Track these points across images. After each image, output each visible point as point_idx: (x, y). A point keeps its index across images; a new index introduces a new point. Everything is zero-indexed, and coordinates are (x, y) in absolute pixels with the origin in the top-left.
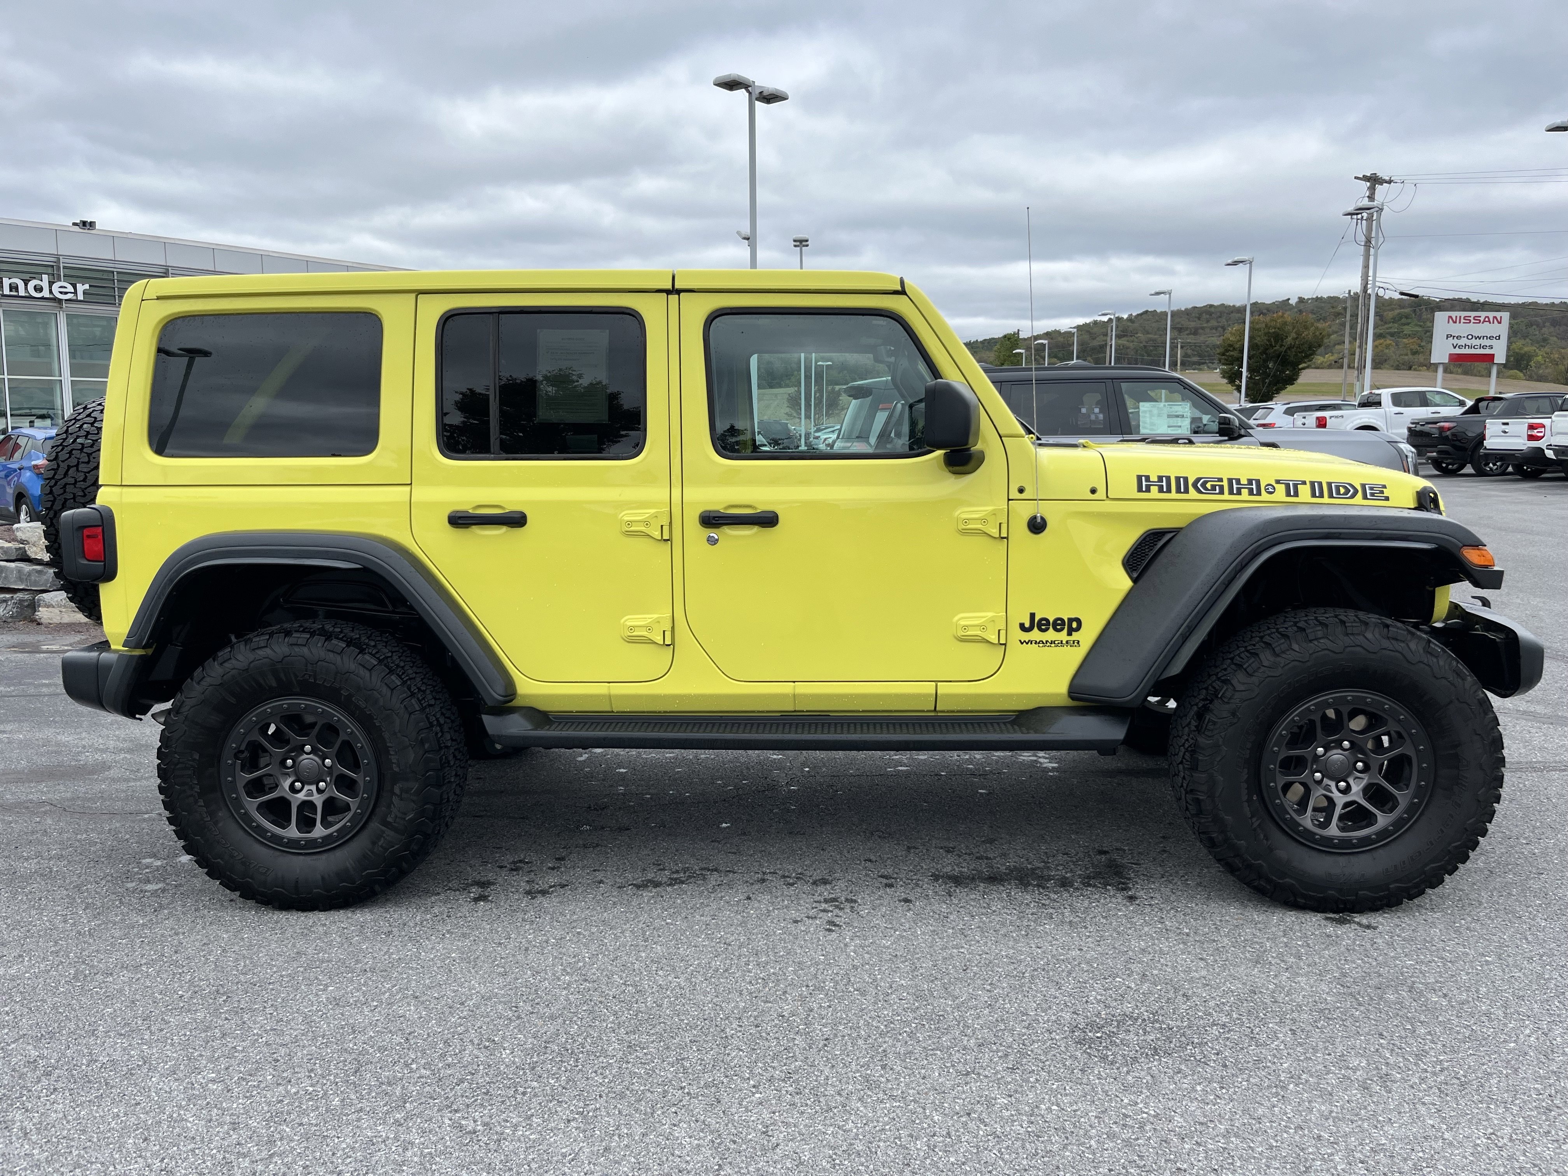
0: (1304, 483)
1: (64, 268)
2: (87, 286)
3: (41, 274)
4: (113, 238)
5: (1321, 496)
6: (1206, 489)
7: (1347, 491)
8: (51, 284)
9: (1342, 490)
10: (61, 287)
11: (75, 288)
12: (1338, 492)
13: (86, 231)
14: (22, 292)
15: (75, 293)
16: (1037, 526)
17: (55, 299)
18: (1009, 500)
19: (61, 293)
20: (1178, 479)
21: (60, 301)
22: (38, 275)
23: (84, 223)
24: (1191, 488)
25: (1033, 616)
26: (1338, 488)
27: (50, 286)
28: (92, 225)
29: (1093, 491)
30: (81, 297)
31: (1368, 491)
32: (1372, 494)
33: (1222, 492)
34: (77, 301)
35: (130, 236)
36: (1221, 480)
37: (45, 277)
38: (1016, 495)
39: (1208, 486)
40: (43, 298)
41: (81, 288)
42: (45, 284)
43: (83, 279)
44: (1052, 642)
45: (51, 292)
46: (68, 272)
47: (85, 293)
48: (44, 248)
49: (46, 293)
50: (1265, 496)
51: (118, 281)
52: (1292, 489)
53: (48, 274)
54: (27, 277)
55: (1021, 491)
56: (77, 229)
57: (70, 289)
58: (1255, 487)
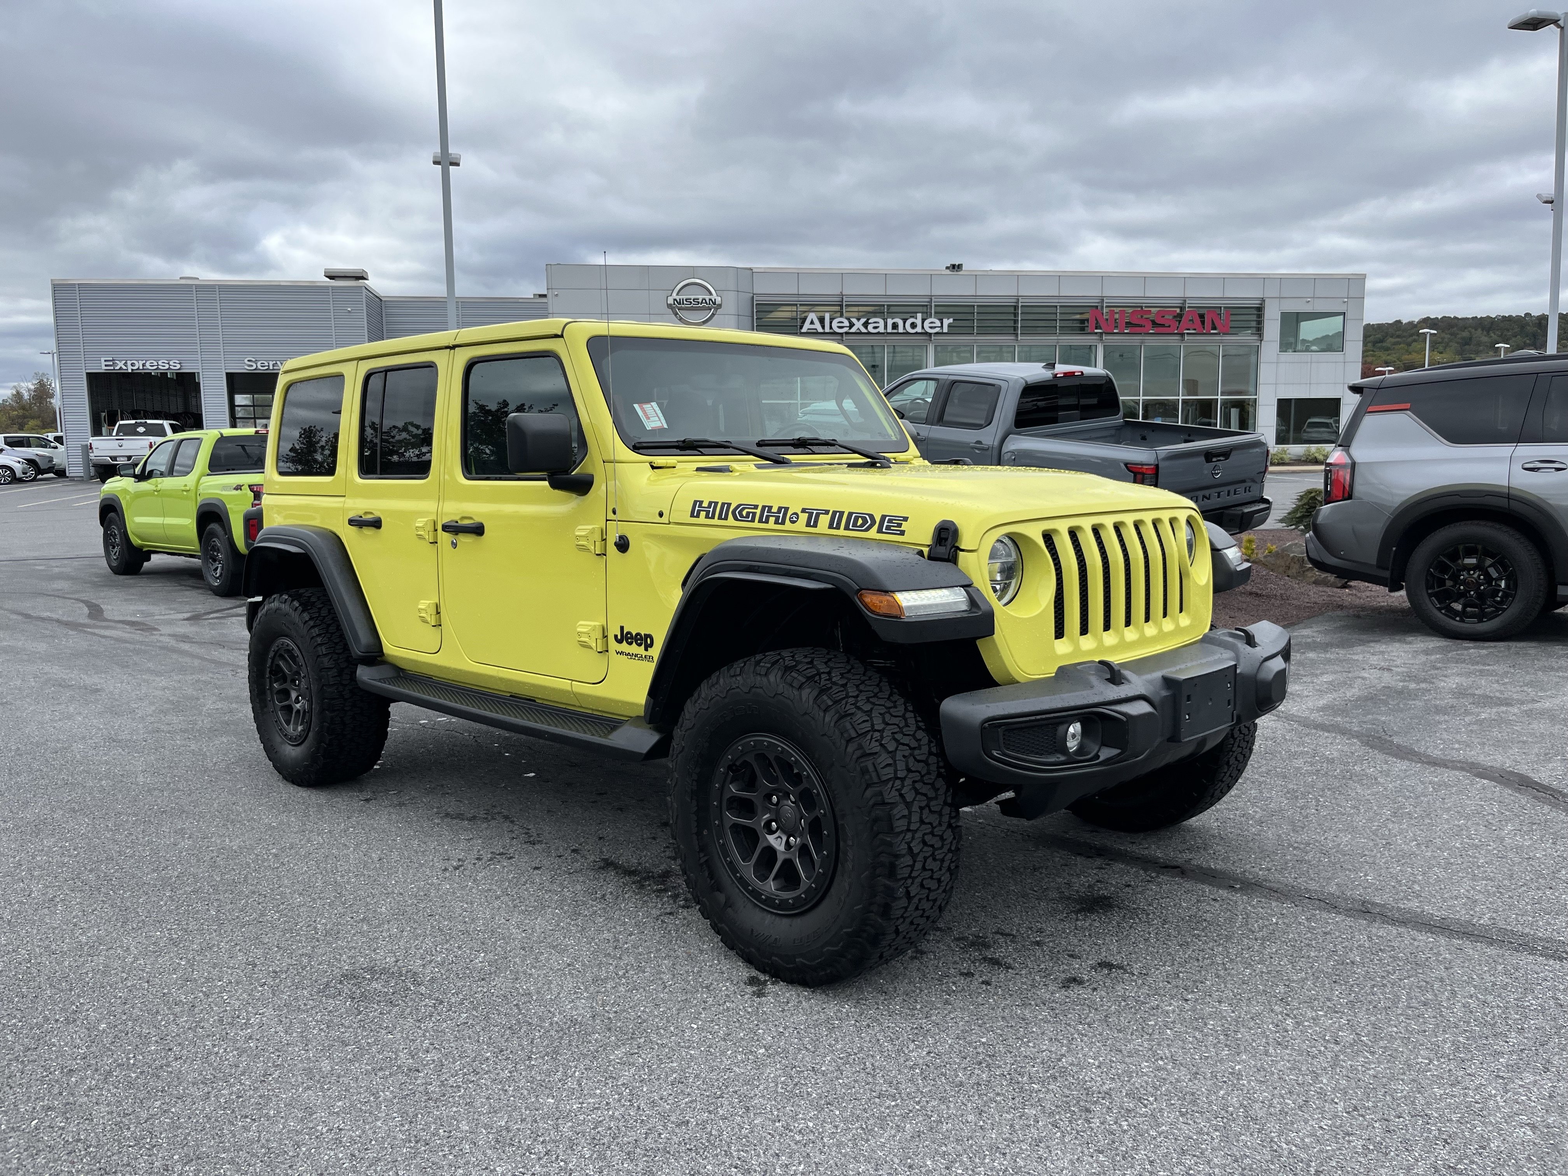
0: (827, 512)
1: (936, 306)
2: (951, 320)
3: (917, 313)
4: (976, 277)
5: (838, 528)
6: (741, 516)
7: (865, 521)
8: (923, 320)
9: (860, 521)
10: (932, 323)
11: (942, 323)
12: (855, 525)
13: (955, 273)
14: (901, 330)
15: (942, 326)
16: (623, 545)
17: (926, 333)
18: (607, 520)
19: (931, 328)
20: (723, 504)
21: (930, 334)
22: (913, 315)
23: (954, 266)
24: (730, 515)
25: (622, 628)
26: (856, 519)
27: (923, 323)
28: (960, 267)
29: (661, 515)
30: (945, 330)
31: (886, 524)
32: (888, 528)
33: (753, 521)
34: (943, 333)
35: (990, 273)
36: (756, 507)
37: (919, 316)
38: (611, 516)
39: (744, 513)
40: (916, 333)
41: (946, 322)
42: (919, 322)
43: (948, 314)
44: (636, 655)
45: (923, 327)
46: (940, 309)
47: (949, 326)
48: (918, 290)
49: (919, 329)
50: (788, 525)
51: (978, 313)
52: (813, 518)
53: (922, 313)
54: (905, 316)
55: (614, 512)
56: (948, 272)
57: (938, 323)
58: (782, 515)
